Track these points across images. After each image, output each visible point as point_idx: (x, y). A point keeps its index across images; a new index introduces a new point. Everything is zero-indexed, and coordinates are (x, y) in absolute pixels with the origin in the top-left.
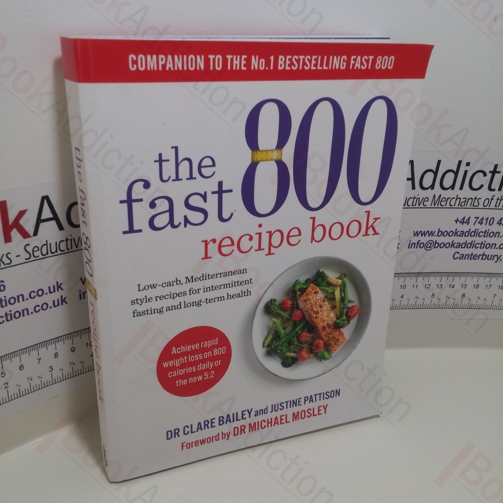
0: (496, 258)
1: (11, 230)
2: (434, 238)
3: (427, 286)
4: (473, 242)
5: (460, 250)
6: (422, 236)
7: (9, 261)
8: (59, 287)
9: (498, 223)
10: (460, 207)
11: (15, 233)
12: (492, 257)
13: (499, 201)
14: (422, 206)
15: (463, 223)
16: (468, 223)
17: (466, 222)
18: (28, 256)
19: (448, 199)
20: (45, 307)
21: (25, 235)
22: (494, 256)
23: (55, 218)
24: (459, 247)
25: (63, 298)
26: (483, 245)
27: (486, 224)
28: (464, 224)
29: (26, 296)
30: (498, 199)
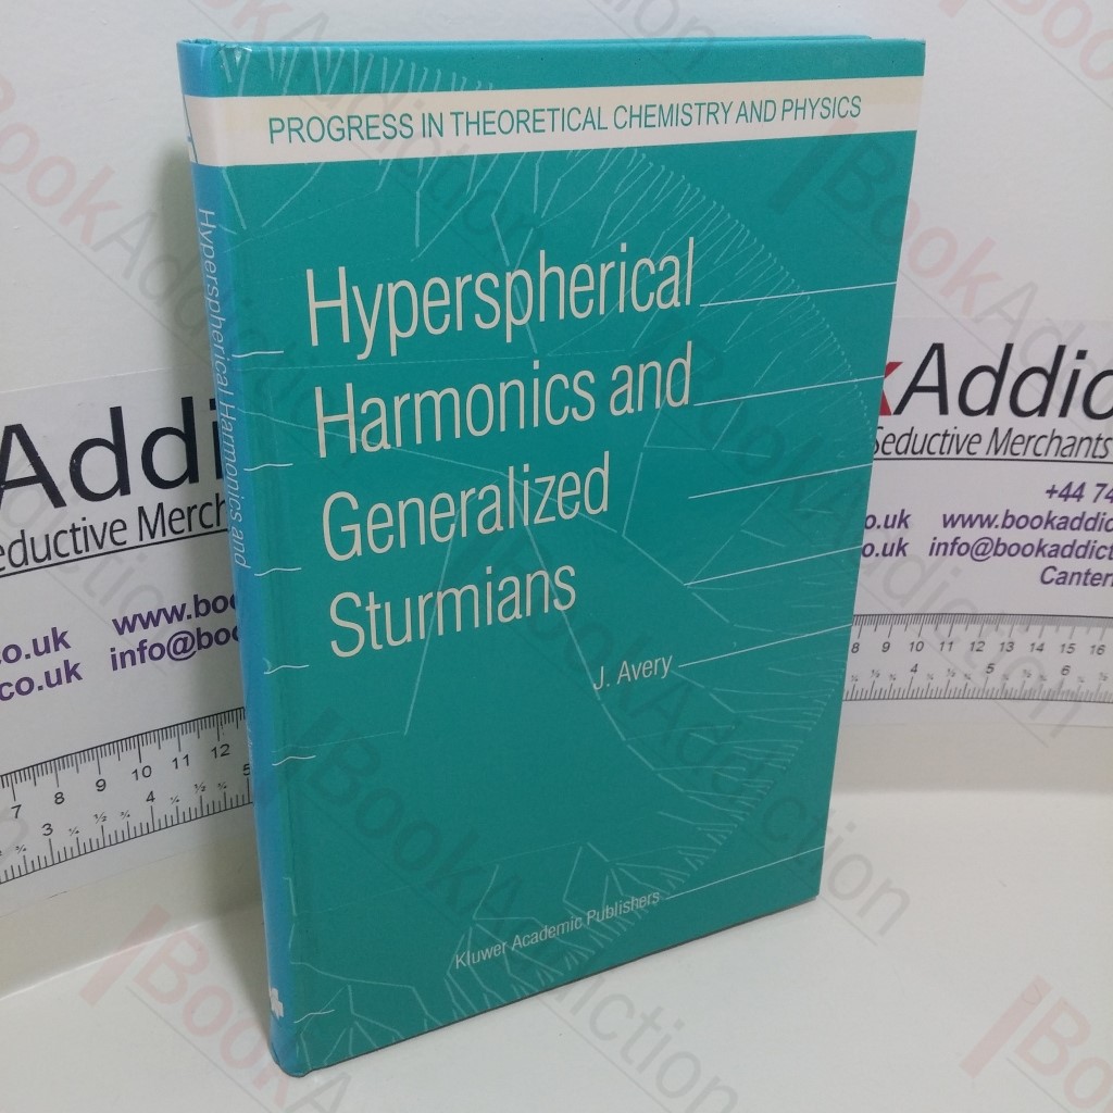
2: (993, 533)
3: (976, 646)
4: (1092, 544)
5: (1058, 562)
6: (964, 525)
8: (59, 640)
10: (1059, 458)
14: (963, 454)
15: (1066, 497)
16: (1079, 497)
17: (1074, 496)
19: (1030, 438)
20: (25, 686)
24: (1055, 556)
25: (71, 667)
28: (1070, 499)
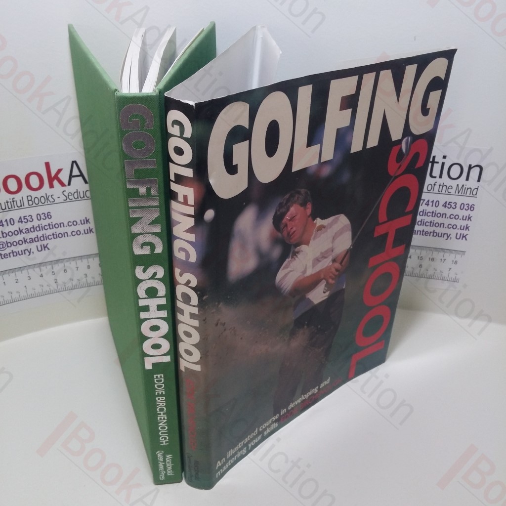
0: (446, 236)
1: (54, 180)
7: (53, 200)
9: (443, 206)
11: (56, 183)
12: (443, 235)
13: (441, 187)
18: (65, 199)
21: (62, 184)
22: (444, 234)
23: (81, 175)
26: (432, 224)
27: (432, 206)
29: (66, 224)
30: (440, 185)
